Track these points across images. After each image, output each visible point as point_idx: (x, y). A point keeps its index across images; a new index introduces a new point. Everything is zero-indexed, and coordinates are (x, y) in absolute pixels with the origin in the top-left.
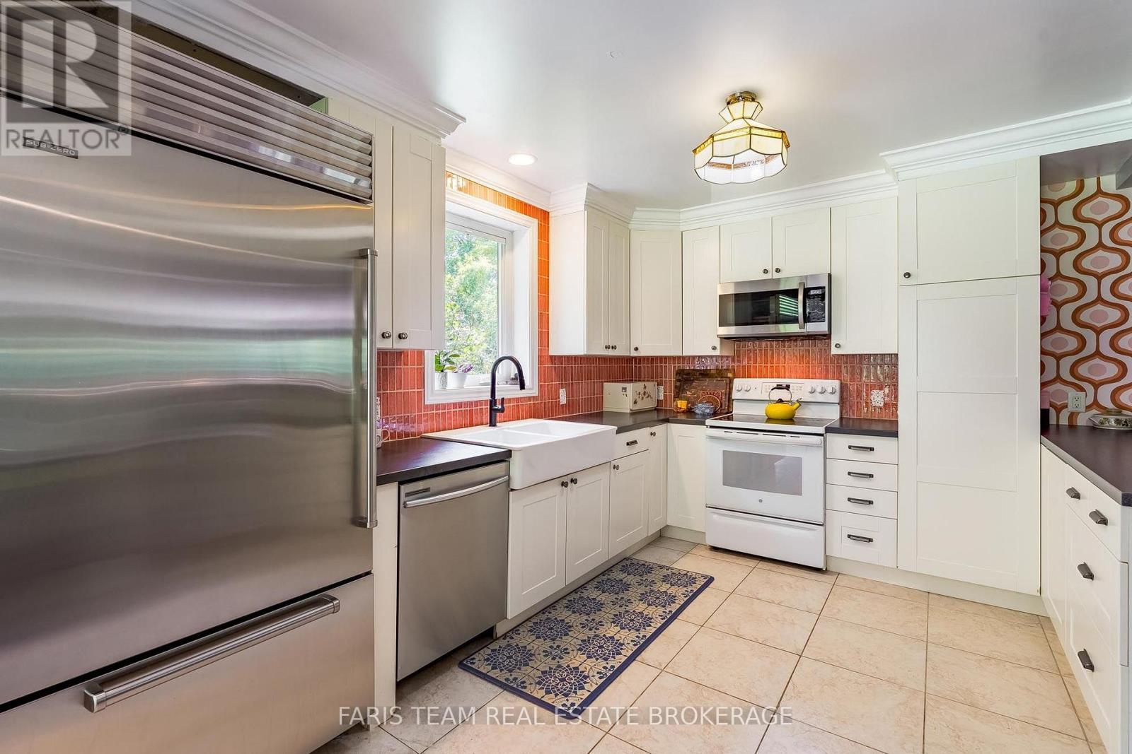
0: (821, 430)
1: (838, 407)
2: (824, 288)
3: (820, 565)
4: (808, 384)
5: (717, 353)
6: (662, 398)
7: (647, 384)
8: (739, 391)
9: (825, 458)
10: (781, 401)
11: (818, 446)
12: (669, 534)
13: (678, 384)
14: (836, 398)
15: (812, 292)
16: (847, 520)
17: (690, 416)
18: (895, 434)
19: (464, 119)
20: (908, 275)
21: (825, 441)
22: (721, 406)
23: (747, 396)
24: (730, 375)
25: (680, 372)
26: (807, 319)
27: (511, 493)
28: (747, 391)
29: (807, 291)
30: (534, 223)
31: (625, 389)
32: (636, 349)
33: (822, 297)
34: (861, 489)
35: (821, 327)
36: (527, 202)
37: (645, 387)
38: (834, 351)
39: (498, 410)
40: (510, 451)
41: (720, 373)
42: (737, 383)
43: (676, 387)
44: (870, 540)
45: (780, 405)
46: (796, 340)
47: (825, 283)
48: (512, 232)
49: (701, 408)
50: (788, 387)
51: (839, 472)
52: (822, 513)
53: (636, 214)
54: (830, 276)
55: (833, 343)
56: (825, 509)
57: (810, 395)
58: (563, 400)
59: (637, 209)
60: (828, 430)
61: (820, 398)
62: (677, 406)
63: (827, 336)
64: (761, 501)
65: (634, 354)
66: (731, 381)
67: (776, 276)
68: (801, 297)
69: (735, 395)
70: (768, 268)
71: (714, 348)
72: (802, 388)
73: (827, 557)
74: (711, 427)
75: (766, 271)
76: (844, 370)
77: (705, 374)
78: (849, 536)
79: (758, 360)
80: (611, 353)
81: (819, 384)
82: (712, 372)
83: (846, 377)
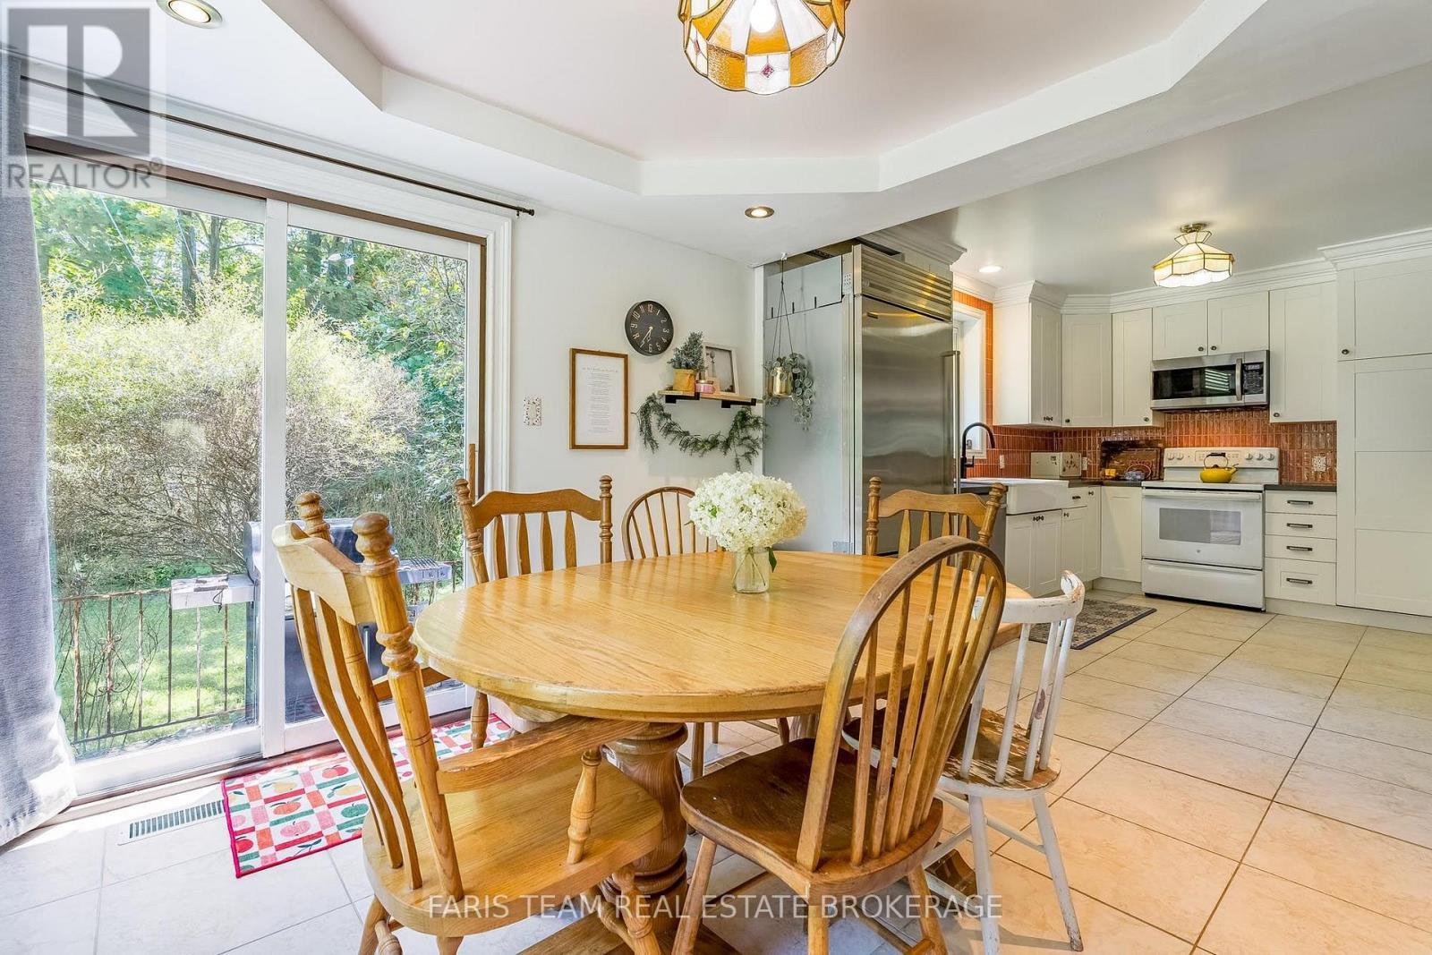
0: (1260, 487)
1: (1277, 472)
2: (1262, 363)
3: (1259, 605)
4: (1245, 452)
5: (1150, 424)
6: (1085, 468)
7: (1073, 454)
8: (1170, 459)
9: (1264, 512)
10: (1216, 466)
11: (1256, 501)
12: (1102, 586)
13: (1104, 455)
14: (1275, 464)
15: (1250, 367)
16: (1285, 565)
17: (1119, 480)
18: (1333, 489)
19: (966, 250)
20: (1346, 352)
21: (1264, 497)
22: (1152, 474)
23: (1179, 464)
24: (1160, 445)
25: (1106, 444)
26: (1244, 392)
27: (1007, 517)
28: (1179, 459)
29: (1243, 367)
30: (982, 314)
31: (1054, 458)
32: (1068, 421)
33: (1261, 371)
34: (1301, 538)
35: (1260, 399)
36: (980, 298)
37: (1072, 457)
38: (1273, 420)
39: (969, 466)
40: (1007, 487)
41: (1150, 444)
42: (1168, 452)
43: (1102, 458)
44: (1310, 582)
45: (1215, 471)
46: (1232, 412)
47: (1264, 360)
48: (962, 322)
49: (1131, 475)
50: (1223, 455)
51: (1277, 524)
52: (1261, 559)
53: (1068, 300)
54: (1268, 352)
55: (1272, 413)
56: (1264, 556)
57: (1247, 461)
58: (1002, 465)
59: (1069, 296)
60: (1267, 487)
61: (1258, 464)
62: (1104, 475)
63: (1266, 407)
64: (1199, 551)
65: (1065, 425)
66: (1162, 451)
67: (1212, 353)
68: (1238, 372)
69: (1166, 464)
70: (1204, 345)
71: (1146, 420)
72: (1239, 455)
73: (1265, 599)
74: (1147, 488)
75: (1201, 349)
76: (1283, 439)
77: (1133, 445)
78: (1288, 580)
79: (1191, 430)
80: (1048, 423)
81: (1255, 451)
82: (1141, 442)
83: (1285, 444)
